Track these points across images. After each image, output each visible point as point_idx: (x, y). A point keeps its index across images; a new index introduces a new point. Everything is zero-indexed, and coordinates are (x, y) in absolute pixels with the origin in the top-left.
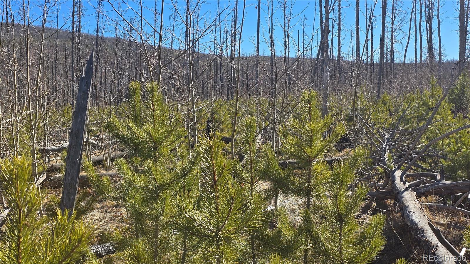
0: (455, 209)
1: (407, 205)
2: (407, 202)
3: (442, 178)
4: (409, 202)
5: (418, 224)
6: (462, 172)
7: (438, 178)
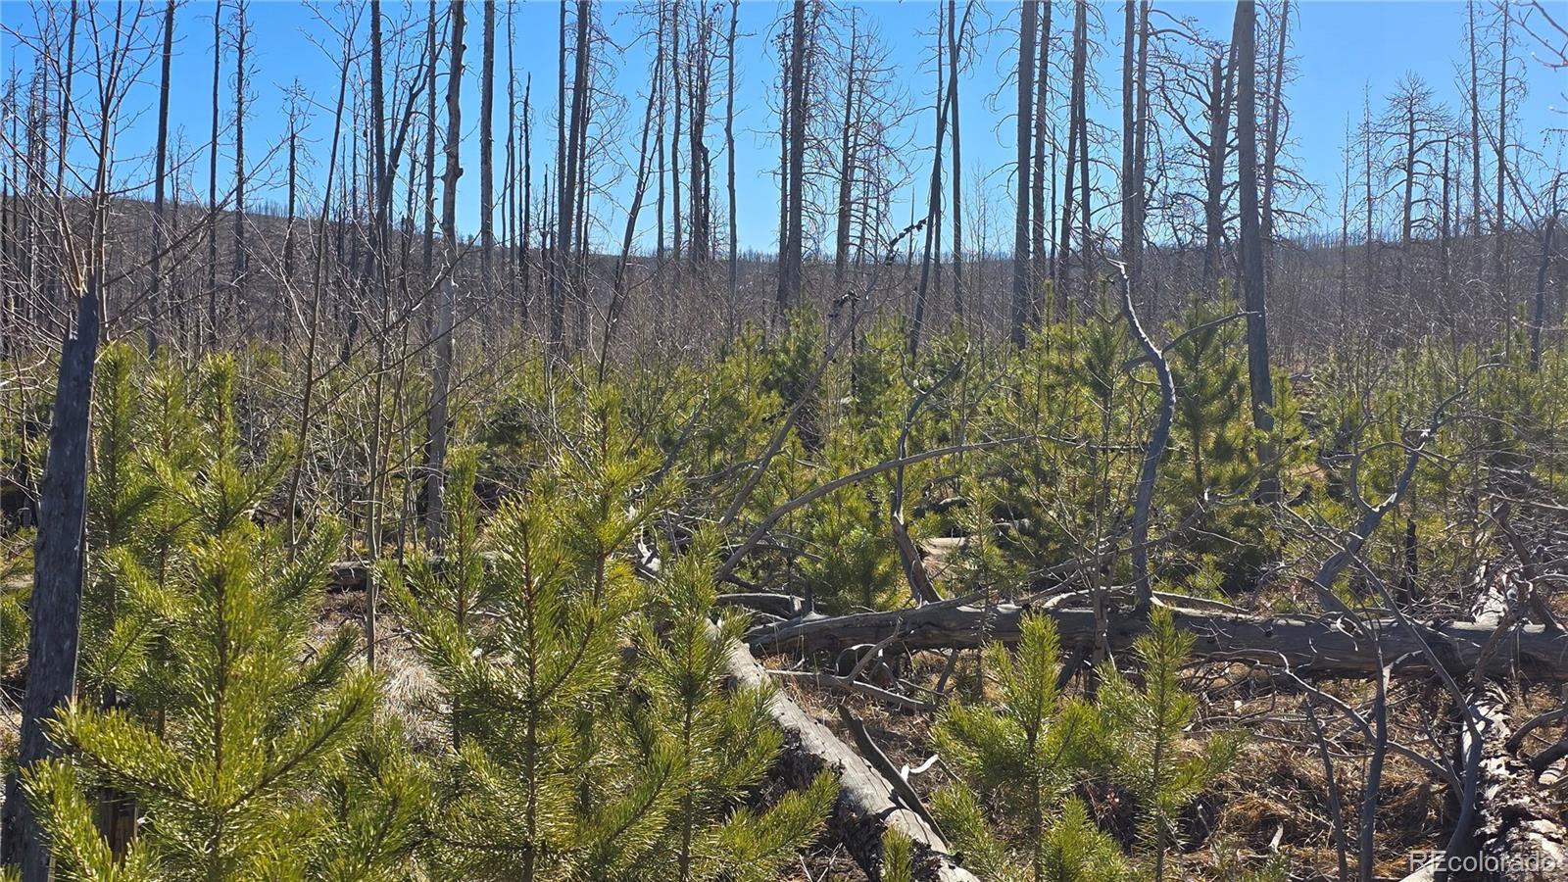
0: (851, 684)
1: (739, 675)
2: (739, 669)
3: (806, 608)
4: (744, 669)
5: (782, 719)
6: (851, 591)
7: (797, 606)
